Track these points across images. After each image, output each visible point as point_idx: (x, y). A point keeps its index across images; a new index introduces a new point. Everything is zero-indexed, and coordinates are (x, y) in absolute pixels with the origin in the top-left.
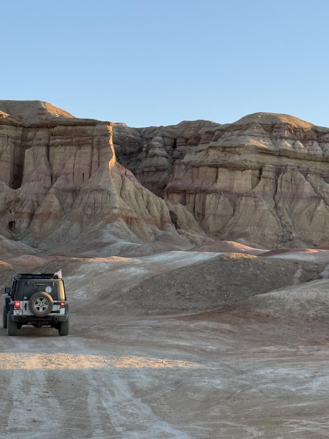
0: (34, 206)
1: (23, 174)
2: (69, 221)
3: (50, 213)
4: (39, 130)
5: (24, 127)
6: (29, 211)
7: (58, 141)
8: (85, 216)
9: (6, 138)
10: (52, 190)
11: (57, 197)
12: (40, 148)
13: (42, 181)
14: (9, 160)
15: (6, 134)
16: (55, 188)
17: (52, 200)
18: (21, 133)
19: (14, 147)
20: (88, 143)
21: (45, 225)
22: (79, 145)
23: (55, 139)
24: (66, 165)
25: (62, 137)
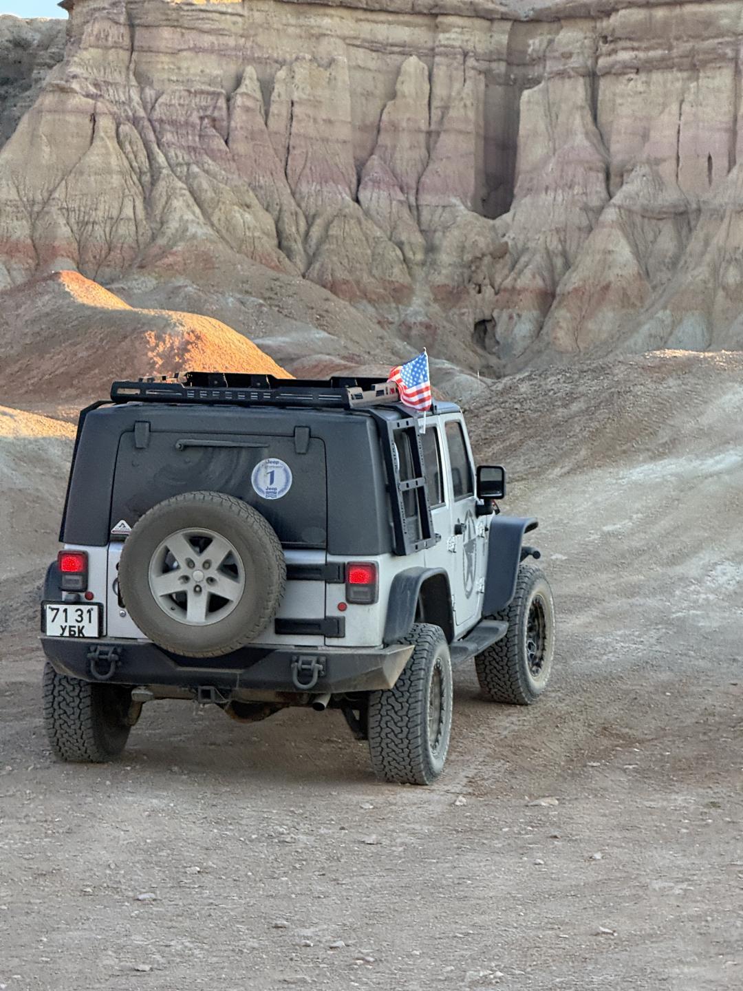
0: (552, 268)
1: (517, 171)
2: (668, 312)
3: (607, 287)
4: (562, 28)
5: (516, 21)
6: (539, 282)
7: (624, 56)
8: (721, 293)
9: (460, 58)
10: (610, 215)
11: (627, 237)
12: (568, 84)
13: (577, 189)
14: (471, 128)
15: (457, 44)
16: (620, 207)
17: (611, 247)
18: (504, 39)
19: (487, 86)
20: (723, 57)
21: (590, 325)
22: (694, 66)
23: (615, 51)
24: (652, 134)
25: (636, 44)
